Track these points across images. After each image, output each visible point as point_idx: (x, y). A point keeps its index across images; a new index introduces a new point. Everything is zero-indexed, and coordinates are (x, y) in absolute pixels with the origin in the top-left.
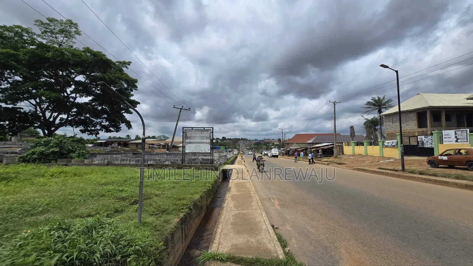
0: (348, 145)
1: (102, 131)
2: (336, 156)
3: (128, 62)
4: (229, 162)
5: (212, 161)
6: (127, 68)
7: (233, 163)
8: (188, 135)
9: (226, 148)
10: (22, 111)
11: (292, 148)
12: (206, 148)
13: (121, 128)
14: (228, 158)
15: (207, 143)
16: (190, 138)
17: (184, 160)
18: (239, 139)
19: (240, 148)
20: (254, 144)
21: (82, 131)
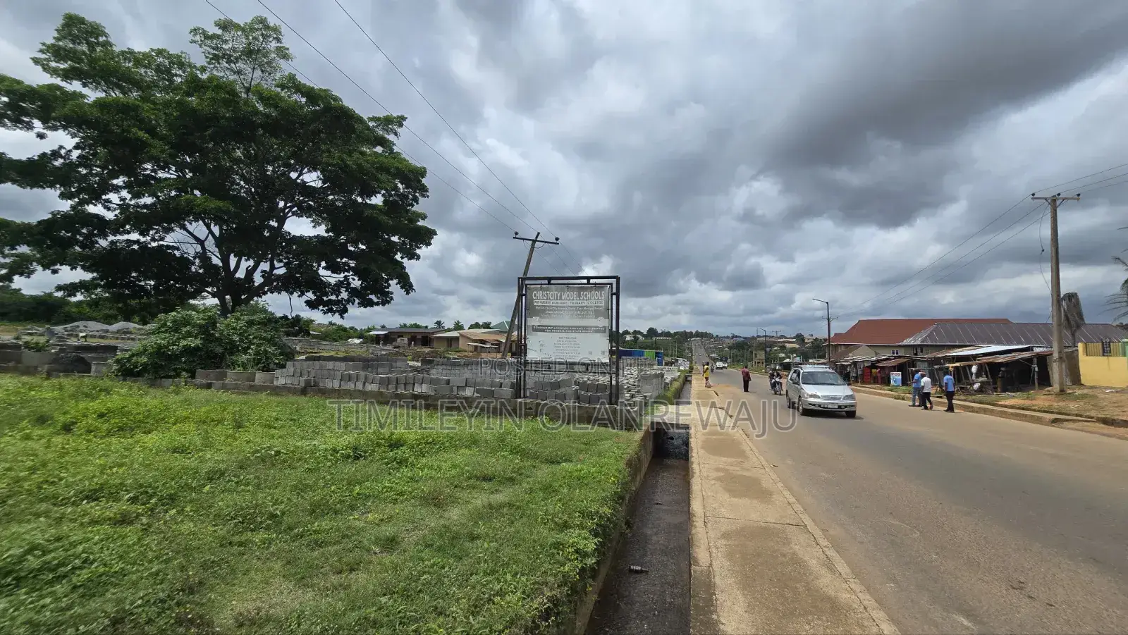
0: (1106, 351)
1: (353, 304)
2: (1062, 391)
3: (398, 117)
4: (669, 394)
5: (614, 391)
6: (396, 134)
7: (680, 396)
8: (537, 303)
9: (657, 354)
10: (177, 253)
11: (857, 358)
12: (596, 349)
13: (392, 293)
14: (667, 381)
15: (597, 330)
16: (540, 312)
17: (522, 387)
18: (691, 333)
19: (692, 355)
20: (730, 348)
21: (312, 305)
